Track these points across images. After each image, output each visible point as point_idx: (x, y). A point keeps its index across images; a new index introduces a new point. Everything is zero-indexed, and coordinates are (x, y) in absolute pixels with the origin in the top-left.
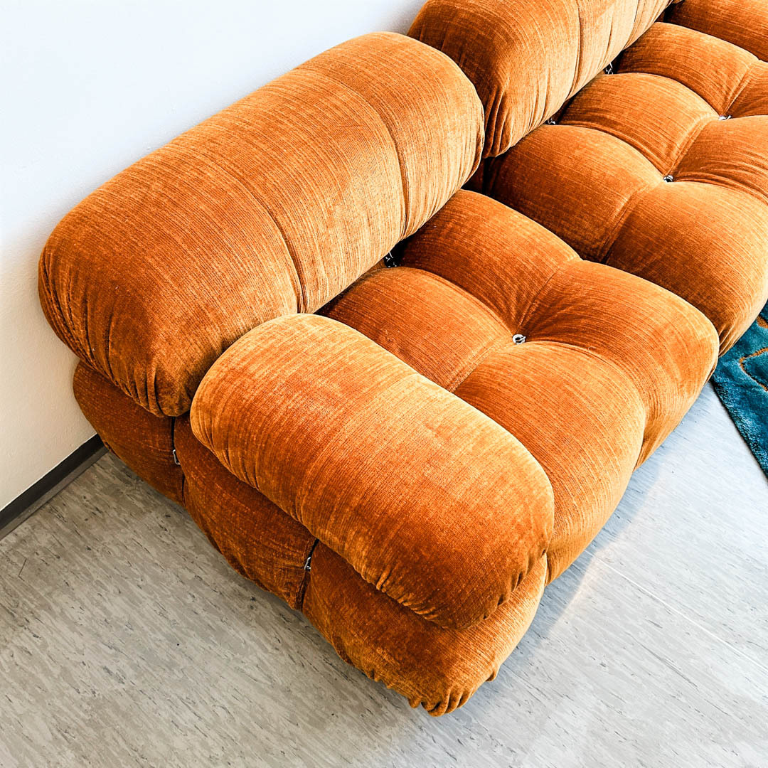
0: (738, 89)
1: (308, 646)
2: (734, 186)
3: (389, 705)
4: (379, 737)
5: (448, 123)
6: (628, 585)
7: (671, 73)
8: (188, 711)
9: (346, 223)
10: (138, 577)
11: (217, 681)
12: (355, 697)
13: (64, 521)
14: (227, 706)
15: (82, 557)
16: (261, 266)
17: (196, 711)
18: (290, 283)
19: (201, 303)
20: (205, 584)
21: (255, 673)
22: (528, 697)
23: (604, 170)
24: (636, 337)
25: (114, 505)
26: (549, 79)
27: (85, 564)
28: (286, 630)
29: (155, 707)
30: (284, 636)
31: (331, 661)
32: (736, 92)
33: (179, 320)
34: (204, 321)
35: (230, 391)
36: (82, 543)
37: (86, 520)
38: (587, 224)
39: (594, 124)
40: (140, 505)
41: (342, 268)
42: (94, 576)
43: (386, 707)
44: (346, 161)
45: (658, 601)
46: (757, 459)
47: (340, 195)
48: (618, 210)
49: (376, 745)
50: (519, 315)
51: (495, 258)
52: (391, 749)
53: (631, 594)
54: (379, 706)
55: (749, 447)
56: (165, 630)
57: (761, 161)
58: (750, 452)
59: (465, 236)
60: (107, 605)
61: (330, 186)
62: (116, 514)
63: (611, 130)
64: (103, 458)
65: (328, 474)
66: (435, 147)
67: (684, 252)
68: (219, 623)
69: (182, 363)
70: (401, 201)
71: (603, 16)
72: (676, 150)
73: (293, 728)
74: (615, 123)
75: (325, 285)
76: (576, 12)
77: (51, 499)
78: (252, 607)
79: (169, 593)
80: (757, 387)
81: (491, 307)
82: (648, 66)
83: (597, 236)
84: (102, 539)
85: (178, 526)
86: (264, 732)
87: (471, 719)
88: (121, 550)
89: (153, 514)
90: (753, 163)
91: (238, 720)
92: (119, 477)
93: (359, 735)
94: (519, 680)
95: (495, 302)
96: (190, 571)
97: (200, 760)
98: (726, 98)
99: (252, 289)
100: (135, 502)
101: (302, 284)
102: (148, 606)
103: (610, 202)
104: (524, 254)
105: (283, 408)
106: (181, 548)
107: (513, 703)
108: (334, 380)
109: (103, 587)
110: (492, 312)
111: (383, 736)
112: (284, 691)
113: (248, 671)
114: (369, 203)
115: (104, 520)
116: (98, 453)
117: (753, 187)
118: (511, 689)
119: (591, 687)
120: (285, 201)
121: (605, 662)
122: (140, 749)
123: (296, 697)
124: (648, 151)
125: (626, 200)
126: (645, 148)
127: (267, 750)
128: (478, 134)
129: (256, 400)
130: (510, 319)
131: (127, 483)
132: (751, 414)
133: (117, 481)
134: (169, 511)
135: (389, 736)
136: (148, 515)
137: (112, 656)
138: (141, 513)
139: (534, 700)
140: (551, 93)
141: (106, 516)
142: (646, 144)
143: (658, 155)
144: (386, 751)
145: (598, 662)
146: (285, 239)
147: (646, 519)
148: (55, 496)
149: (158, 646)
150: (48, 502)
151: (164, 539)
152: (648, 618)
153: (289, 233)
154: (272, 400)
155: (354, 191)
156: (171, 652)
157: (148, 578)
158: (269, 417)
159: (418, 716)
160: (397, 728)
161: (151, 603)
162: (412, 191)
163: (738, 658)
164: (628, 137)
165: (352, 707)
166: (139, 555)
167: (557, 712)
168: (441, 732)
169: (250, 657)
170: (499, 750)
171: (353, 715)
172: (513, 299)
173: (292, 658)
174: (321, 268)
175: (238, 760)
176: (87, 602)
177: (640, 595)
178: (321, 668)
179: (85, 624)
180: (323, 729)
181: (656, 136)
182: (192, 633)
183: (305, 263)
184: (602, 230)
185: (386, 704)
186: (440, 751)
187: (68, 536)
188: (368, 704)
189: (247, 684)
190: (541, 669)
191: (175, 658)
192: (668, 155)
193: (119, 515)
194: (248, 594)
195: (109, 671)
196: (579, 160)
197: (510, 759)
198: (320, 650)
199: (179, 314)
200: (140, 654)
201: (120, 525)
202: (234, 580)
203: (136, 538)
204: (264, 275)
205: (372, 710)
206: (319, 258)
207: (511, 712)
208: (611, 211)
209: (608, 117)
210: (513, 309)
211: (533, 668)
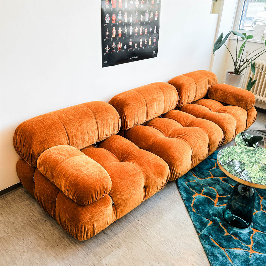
0: (189, 122)
1: (56, 231)
2: (179, 138)
3: (72, 245)
4: (68, 251)
5: (109, 117)
6: (142, 226)
7: (173, 118)
8: (22, 242)
9: (81, 131)
10: (19, 213)
11: (31, 236)
12: (64, 242)
13: (5, 201)
14: (32, 241)
15: (7, 208)
16: (59, 135)
17: (24, 242)
18: (66, 141)
19: (44, 139)
20: (35, 216)
21: (41, 235)
22: (108, 247)
23: (149, 133)
24: (144, 161)
25: (19, 199)
26: (138, 114)
27: (7, 210)
28: (52, 228)
29: (14, 240)
30: (51, 229)
31: (61, 235)
32: (188, 123)
33: (39, 141)
34: (44, 143)
35: (45, 154)
36: (8, 206)
37: (11, 201)
38: (144, 144)
39: (152, 126)
40: (25, 199)
41: (80, 142)
42: (9, 212)
43: (71, 245)
44: (83, 119)
45: (149, 230)
46: (184, 203)
47: (80, 125)
48: (151, 141)
49: (66, 253)
50: (121, 157)
51: (118, 146)
52: (69, 254)
53: (142, 228)
54: (70, 245)
55: (183, 200)
56: (22, 224)
57: (186, 134)
58: (183, 202)
59: (112, 141)
60: (10, 219)
61: (78, 123)
62: (18, 200)
63: (155, 127)
64: (19, 189)
65: (60, 168)
66: (105, 121)
67: (163, 149)
68: (36, 224)
69: (38, 151)
70: (97, 131)
71: (153, 104)
72: (170, 132)
73: (46, 247)
74: (156, 126)
75: (75, 144)
76: (145, 102)
77: (4, 196)
78: (45, 222)
79: (26, 217)
80: (189, 188)
81: (115, 155)
82: (169, 117)
83: (146, 146)
84: (13, 205)
85: (32, 204)
86: (39, 248)
87: (92, 250)
88: (17, 208)
89: (27, 201)
90: (185, 134)
91: (33, 245)
92: (22, 193)
93: (62, 250)
94: (107, 243)
95: (116, 154)
96: (32, 213)
97: (21, 252)
98: (186, 124)
99: (57, 139)
100: (24, 199)
101: (70, 142)
102: (20, 220)
103: (149, 139)
104: (125, 145)
105: (55, 157)
106: (32, 209)
107: (104, 248)
108: (67, 153)
109: (10, 214)
110: (115, 156)
111: (69, 251)
112: (47, 240)
113: (39, 235)
114: (88, 129)
115: (15, 202)
116: (19, 188)
117: (184, 139)
118: (105, 245)
119: (125, 246)
120: (67, 124)
121: (131, 241)
122: (7, 248)
123: (49, 241)
124: (163, 132)
125: (153, 139)
126: (162, 131)
127: (38, 251)
128: (118, 122)
129: (50, 155)
130: (119, 158)
131: (23, 195)
132: (185, 194)
133: (21, 194)
134: (31, 201)
135: (70, 251)
136: (26, 201)
137: (7, 228)
138: (24, 201)
139: (109, 247)
140: (139, 117)
141: (16, 201)
142: (162, 130)
143: (165, 133)
144: (68, 254)
145: (129, 241)
146: (66, 131)
147: (151, 213)
148: (5, 196)
149: (19, 228)
150: (3, 197)
151: (28, 207)
152: (145, 233)
153: (67, 130)
154: (53, 155)
155: (84, 125)
156: (22, 229)
157: (21, 214)
158: (51, 158)
159: (79, 248)
160: (73, 250)
161: (20, 219)
162: (99, 129)
163: (166, 244)
164: (158, 129)
165: (63, 245)
166: (21, 209)
167: (115, 251)
168: (84, 252)
169: (41, 232)
170: (97, 257)
171: (62, 246)
172: (121, 154)
173: (51, 233)
174: (75, 140)
175: (30, 253)
176: (5, 217)
177: (145, 228)
178: (58, 236)
179: (3, 222)
180: (54, 248)
181: (165, 129)
182: (28, 226)
183: (70, 137)
184: (147, 145)
185: (71, 244)
186: (82, 256)
187: (5, 204)
188: (67, 244)
189: (38, 237)
190: (114, 241)
191: (22, 230)
192: (168, 133)
193: (19, 201)
194: (45, 219)
195: (5, 232)
196: (144, 131)
197: (99, 259)
198: (59, 232)
199: (39, 140)
200: (14, 229)
201: (18, 203)
202: (43, 216)
203: (21, 206)
204: (60, 137)
205: (68, 245)
206: (74, 137)
207: (103, 249)
208: (149, 141)
209: (155, 125)
210: (120, 156)
211: (112, 241)
